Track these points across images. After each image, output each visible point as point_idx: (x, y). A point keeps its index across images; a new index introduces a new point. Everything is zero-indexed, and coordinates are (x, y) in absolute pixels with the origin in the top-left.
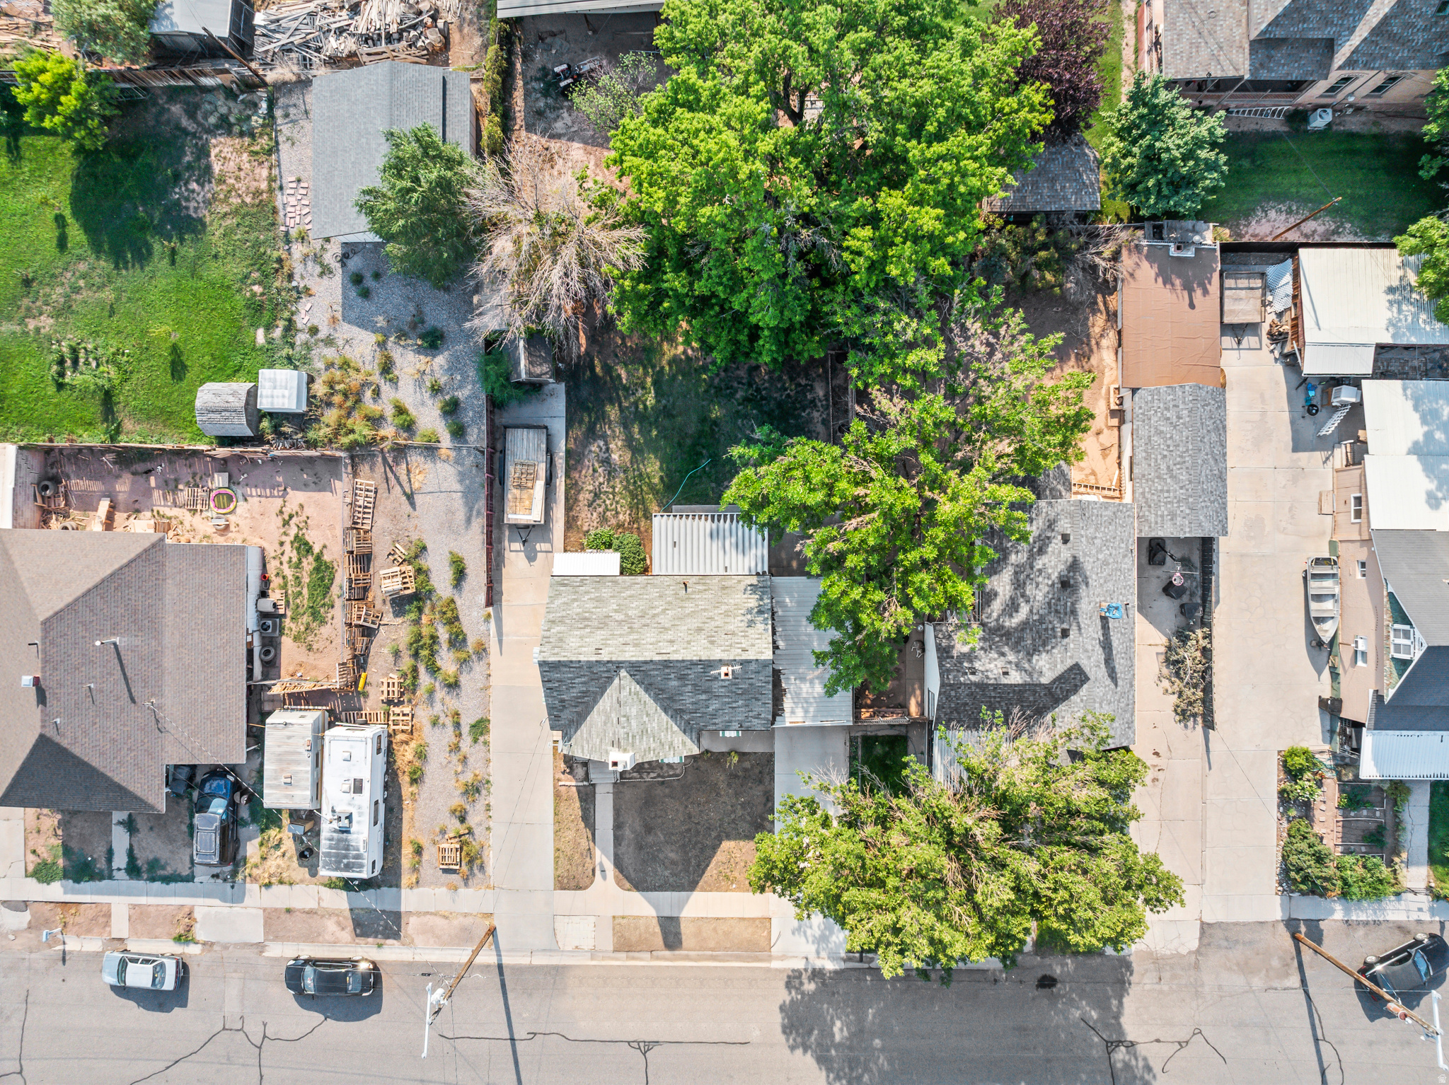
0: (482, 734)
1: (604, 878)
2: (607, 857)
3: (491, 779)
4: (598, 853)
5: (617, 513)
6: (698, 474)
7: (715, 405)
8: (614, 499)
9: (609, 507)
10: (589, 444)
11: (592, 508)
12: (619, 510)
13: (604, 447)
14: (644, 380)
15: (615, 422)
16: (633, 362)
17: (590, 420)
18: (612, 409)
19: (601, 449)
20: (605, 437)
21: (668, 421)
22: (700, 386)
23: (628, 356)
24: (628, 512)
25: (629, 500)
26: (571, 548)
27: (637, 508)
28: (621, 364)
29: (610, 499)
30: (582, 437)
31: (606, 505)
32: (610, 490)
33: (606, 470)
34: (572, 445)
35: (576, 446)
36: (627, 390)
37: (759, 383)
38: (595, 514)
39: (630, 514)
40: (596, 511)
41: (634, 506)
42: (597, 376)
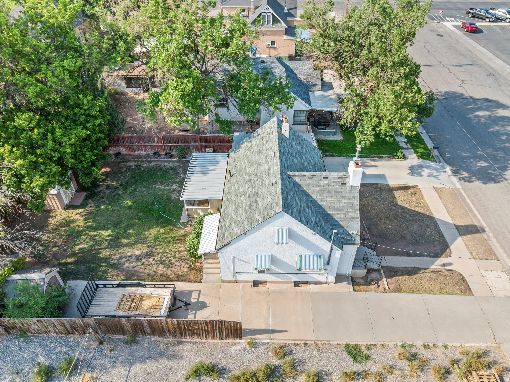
0: (360, 351)
1: (450, 264)
2: (435, 261)
3: (400, 344)
4: (433, 267)
5: (178, 251)
6: (163, 210)
7: (122, 203)
8: (167, 253)
9: (172, 255)
10: (122, 267)
11: (171, 266)
12: (176, 250)
13: (127, 258)
14: (90, 236)
15: (113, 252)
16: (75, 241)
17: (105, 266)
18: (104, 253)
19: (129, 260)
20: (120, 258)
21: (123, 225)
22: (108, 209)
23: (69, 244)
24: (179, 245)
25: (170, 244)
26: (199, 278)
27: (177, 240)
28: (72, 248)
29: (167, 255)
30: (116, 271)
31: (170, 257)
32: (160, 255)
33: (145, 258)
34: (119, 278)
35: (121, 275)
36: (93, 245)
37: (117, 185)
38: (176, 264)
39: (181, 244)
40: (174, 263)
41: (175, 241)
42: (75, 261)
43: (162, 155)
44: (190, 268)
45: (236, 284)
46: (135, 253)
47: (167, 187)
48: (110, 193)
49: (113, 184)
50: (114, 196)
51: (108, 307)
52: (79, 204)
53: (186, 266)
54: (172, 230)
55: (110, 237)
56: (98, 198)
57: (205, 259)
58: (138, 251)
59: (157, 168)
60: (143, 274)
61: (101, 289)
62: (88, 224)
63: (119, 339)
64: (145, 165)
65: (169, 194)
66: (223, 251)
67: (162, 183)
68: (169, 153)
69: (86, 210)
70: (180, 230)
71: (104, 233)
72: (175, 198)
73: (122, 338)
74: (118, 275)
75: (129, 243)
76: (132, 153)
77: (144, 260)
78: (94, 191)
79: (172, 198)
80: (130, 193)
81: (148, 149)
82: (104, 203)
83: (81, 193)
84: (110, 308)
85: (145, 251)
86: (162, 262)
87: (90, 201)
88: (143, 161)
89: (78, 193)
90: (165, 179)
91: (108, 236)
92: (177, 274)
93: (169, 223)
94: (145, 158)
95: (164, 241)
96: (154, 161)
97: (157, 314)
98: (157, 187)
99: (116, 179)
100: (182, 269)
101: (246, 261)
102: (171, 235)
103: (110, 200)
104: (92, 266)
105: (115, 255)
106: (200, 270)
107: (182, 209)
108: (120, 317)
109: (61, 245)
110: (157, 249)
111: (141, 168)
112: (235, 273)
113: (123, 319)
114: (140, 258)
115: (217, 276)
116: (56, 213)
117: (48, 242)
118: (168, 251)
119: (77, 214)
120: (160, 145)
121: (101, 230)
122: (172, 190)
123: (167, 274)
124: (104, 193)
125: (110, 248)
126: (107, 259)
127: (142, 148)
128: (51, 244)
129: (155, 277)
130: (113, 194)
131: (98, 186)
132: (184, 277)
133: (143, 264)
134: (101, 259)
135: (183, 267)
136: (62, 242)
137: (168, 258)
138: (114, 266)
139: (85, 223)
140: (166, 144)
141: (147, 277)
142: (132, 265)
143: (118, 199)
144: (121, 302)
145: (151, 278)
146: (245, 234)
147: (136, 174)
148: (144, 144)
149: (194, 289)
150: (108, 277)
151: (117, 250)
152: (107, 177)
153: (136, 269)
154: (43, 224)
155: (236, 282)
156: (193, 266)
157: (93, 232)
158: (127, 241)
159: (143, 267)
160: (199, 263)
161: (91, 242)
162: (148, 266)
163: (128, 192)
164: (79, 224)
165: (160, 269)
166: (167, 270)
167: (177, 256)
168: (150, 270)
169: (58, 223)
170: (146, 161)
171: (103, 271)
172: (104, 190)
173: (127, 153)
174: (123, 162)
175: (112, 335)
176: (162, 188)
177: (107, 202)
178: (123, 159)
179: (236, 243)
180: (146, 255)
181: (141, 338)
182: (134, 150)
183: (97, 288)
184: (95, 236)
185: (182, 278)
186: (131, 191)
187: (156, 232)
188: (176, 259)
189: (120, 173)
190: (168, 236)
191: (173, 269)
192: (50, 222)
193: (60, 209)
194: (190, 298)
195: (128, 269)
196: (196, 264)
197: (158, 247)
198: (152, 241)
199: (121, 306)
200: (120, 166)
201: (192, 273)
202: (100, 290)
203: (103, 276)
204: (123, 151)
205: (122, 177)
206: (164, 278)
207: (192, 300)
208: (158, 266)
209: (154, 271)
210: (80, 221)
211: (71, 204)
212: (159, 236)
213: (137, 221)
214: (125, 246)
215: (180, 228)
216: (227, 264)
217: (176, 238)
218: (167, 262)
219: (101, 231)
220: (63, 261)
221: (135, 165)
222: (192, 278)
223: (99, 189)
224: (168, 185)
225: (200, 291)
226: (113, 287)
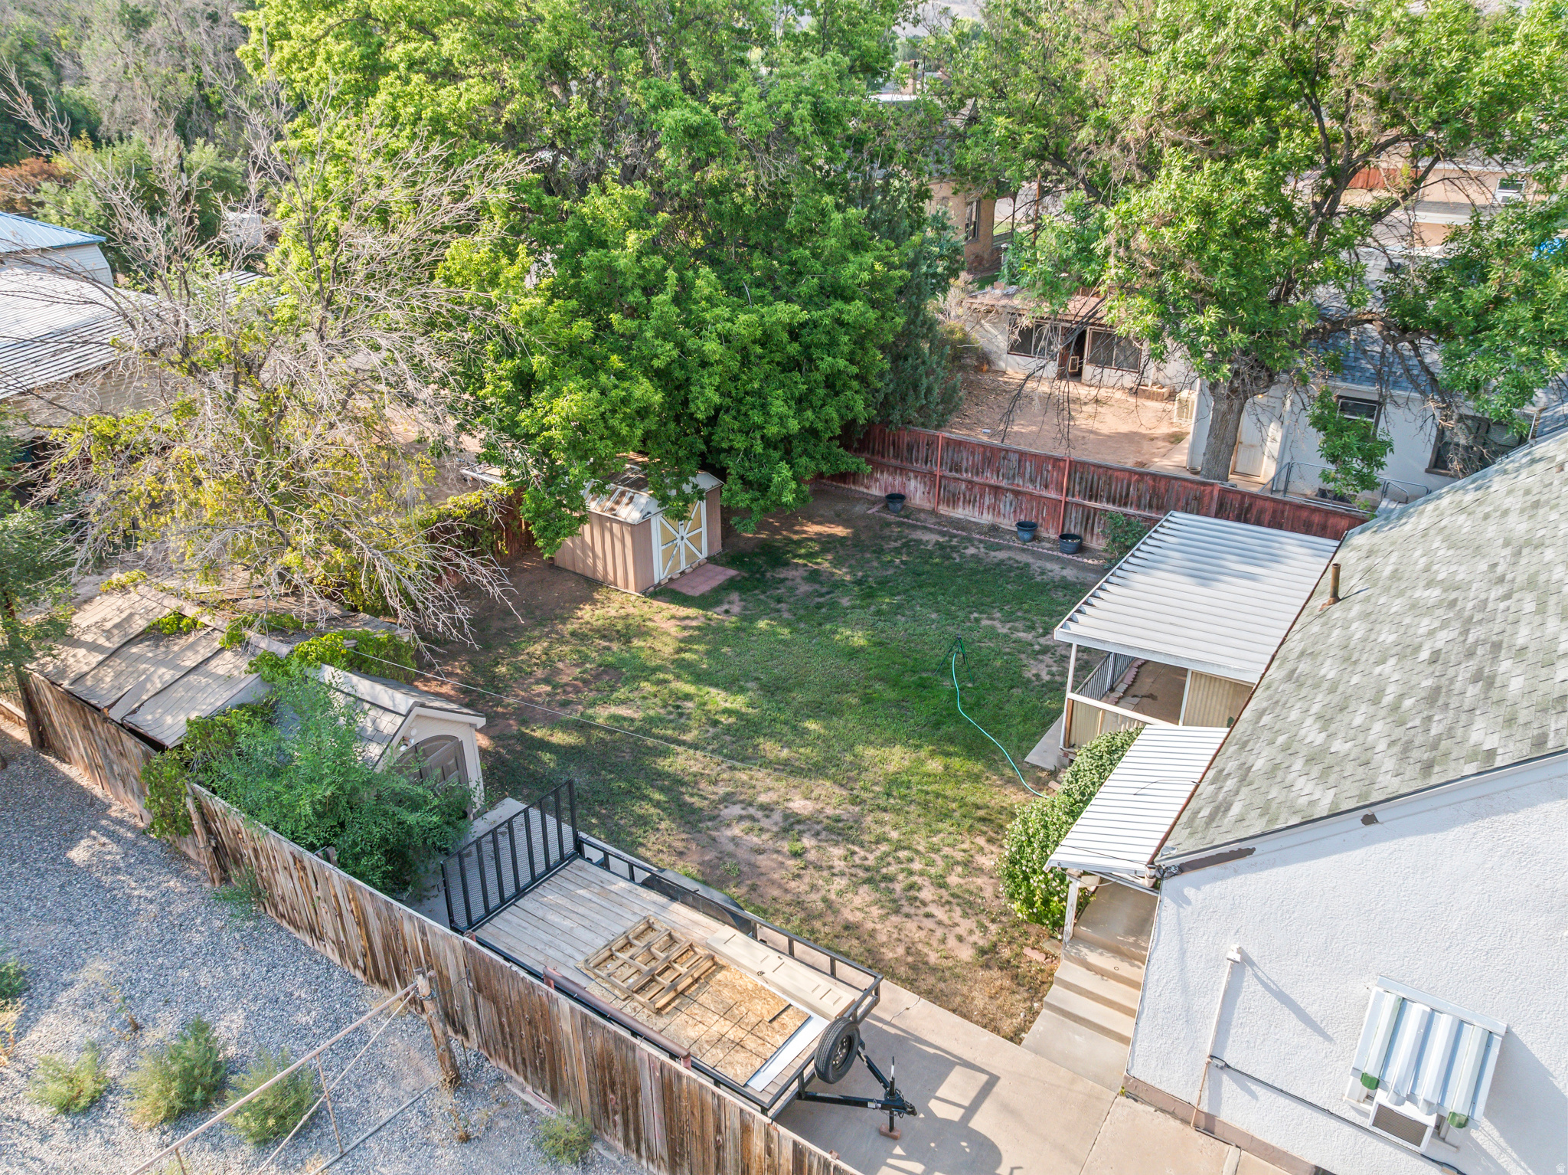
5: (966, 864)
6: (971, 700)
7: (835, 632)
8: (917, 852)
9: (933, 871)
10: (714, 833)
11: (906, 909)
12: (959, 856)
13: (752, 811)
14: (671, 692)
15: (712, 771)
16: (613, 689)
17: (657, 804)
18: (681, 760)
19: (753, 818)
20: (728, 799)
21: (799, 696)
22: (775, 634)
23: (591, 690)
24: (981, 841)
25: (944, 825)
26: (1012, 1016)
27: (983, 820)
28: (593, 705)
29: (911, 860)
30: (684, 836)
31: (921, 874)
32: (884, 848)
33: (817, 834)
34: (681, 864)
35: (695, 857)
36: (661, 720)
37: (848, 578)
38: (932, 909)
39: (990, 841)
40: (924, 904)
41: (968, 822)
42: (572, 747)
43: (1048, 540)
44: (987, 955)
45: (1203, 1139)
46: (791, 805)
47: (1022, 635)
48: (808, 595)
49: (832, 574)
50: (819, 606)
51: (563, 945)
52: (696, 593)
53: (977, 937)
54: (976, 778)
55: (732, 720)
56: (762, 597)
57: (1075, 938)
58: (803, 802)
59: (1011, 569)
60: (776, 892)
61: (587, 864)
62: (687, 656)
63: (528, 1109)
64: (971, 551)
65: (1023, 656)
66: (1190, 892)
67: (1008, 618)
68: (1074, 537)
69: (705, 616)
70: (1010, 790)
71: (718, 699)
72: (1037, 676)
73: (542, 1108)
74: (681, 854)
75: (786, 763)
76: (943, 510)
77: (807, 842)
78: (763, 574)
79: (1028, 674)
80: (879, 613)
81: (1006, 502)
82: (775, 615)
83: (720, 569)
84: (569, 950)
85: (829, 811)
86: (875, 878)
87: (735, 596)
88: (970, 540)
89: (711, 566)
90: (1025, 606)
91: (728, 712)
92: (919, 953)
93: (976, 748)
94: (980, 533)
95: (925, 805)
96: (1010, 548)
97: (736, 1072)
98: (985, 622)
99: (853, 562)
100: (952, 942)
101: (1311, 1011)
102: (962, 794)
103: (802, 612)
104: (615, 785)
105: (715, 783)
106: (1035, 986)
107: (1052, 722)
108: (558, 988)
109: (567, 684)
110: (880, 823)
111: (955, 555)
112: (1218, 1064)
113: (565, 1003)
114: (798, 827)
115: (1111, 1050)
116: (613, 595)
117: (536, 664)
118: (921, 848)
119: (673, 617)
120: (1053, 495)
121: (717, 686)
122: (1037, 647)
123: (872, 934)
124: (793, 589)
125: (713, 751)
126: (682, 783)
127: (982, 496)
128: (540, 673)
129: (817, 924)
130: (821, 600)
131: (786, 564)
132: (943, 979)
133: (796, 855)
134: (661, 775)
135: (960, 939)
136: (576, 679)
137: (911, 873)
138: (689, 818)
139: (680, 650)
140: (1077, 499)
141: (788, 910)
142: (755, 839)
143: (828, 619)
144: (621, 949)
145: (803, 921)
146: (1369, 820)
147: (928, 568)
148: (993, 481)
149: (968, 1056)
150: (642, 845)
151: (732, 768)
152: (824, 550)
153: (763, 861)
154: (558, 611)
155: (1208, 1126)
156: (1006, 953)
157: (687, 682)
158: (785, 753)
159: (791, 863)
160: (1041, 950)
161: (662, 711)
162: (811, 871)
163: (873, 608)
164: (658, 645)
165: (858, 901)
166: (883, 918)
167: (953, 880)
168: (814, 888)
169: (600, 622)
170: (981, 541)
171: (641, 817)
172: (799, 580)
173: (927, 506)
174: (900, 524)
175: (513, 1074)
176: (1003, 630)
177: (786, 615)
178: (906, 517)
179: (1286, 862)
180: (827, 829)
181: (613, 1157)
182: (953, 500)
183: (572, 858)
184: (688, 697)
185: (931, 980)
186: (884, 607)
187: (906, 763)
188: (943, 892)
189: (874, 552)
190: (949, 793)
191: (911, 926)
192: (580, 614)
193: (631, 590)
194: (931, 1094)
195: (731, 847)
196: (1027, 951)
197: (887, 817)
198: (877, 789)
199: (611, 966)
200: (887, 532)
201: (988, 982)
202: (581, 869)
203: (630, 834)
204: (917, 492)
205: (875, 564)
206: (850, 944)
207: (934, 1105)
208: (856, 885)
209: (825, 900)
210: (668, 640)
211: (673, 586)
212: (915, 779)
213: (854, 701)
214: (767, 764)
215: (1011, 781)
216: (1185, 990)
217: (981, 813)
218: (898, 887)
219: (714, 691)
220: (538, 734)
221: (937, 543)
222: (980, 1001)
223: (782, 573)
224: (1031, 628)
225: (993, 1080)
226: (632, 879)
